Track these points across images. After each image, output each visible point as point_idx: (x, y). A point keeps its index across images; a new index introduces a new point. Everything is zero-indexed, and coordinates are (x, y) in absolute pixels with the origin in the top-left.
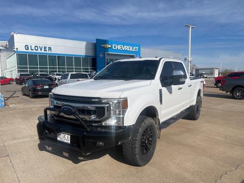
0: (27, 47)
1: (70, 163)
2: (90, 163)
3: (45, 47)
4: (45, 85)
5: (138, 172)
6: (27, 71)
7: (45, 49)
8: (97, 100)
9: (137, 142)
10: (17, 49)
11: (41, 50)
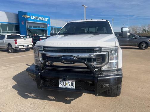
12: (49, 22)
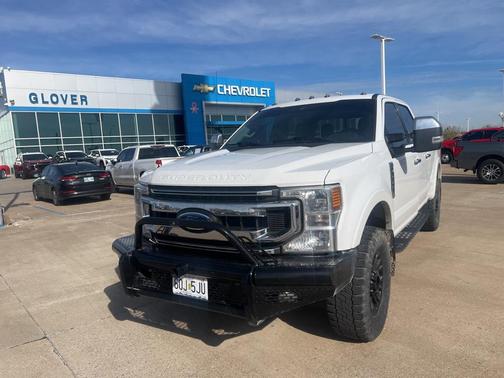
0: (33, 97)
1: (198, 344)
2: (247, 342)
3: (72, 96)
4: (85, 175)
5: (365, 356)
6: (37, 149)
7: (72, 100)
8: (268, 193)
9: (363, 287)
10: (12, 102)
11: (65, 102)
12: (272, 99)
